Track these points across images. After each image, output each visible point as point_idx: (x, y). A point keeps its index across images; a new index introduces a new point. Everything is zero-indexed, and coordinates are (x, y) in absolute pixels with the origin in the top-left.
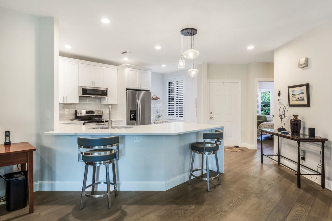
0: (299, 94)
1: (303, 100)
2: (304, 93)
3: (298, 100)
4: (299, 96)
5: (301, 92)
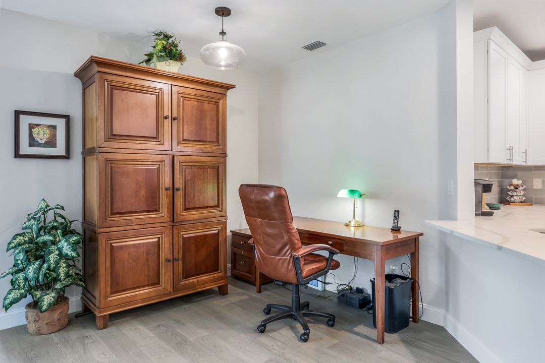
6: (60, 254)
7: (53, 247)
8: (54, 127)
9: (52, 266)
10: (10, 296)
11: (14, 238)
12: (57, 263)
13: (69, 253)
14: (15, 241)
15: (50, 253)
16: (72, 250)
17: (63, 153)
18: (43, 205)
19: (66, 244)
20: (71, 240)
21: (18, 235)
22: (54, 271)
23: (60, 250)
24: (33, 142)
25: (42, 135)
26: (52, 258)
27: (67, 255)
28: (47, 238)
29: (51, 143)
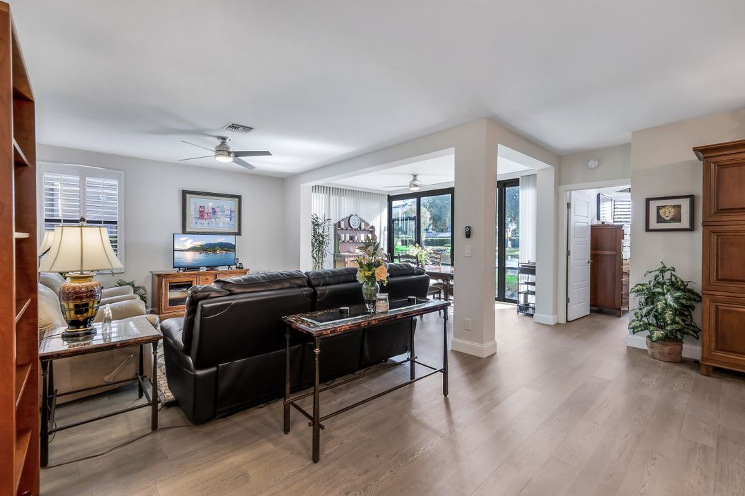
6: (666, 304)
7: (661, 297)
8: (679, 206)
9: (660, 311)
10: (633, 324)
11: (636, 286)
12: (664, 309)
13: (672, 304)
14: (636, 288)
15: (658, 301)
16: (674, 302)
17: (687, 226)
18: (660, 266)
19: (670, 297)
20: (675, 295)
21: (640, 284)
22: (660, 314)
23: (666, 300)
24: (660, 219)
25: (668, 213)
26: (660, 305)
27: (670, 305)
28: (659, 290)
29: (677, 219)
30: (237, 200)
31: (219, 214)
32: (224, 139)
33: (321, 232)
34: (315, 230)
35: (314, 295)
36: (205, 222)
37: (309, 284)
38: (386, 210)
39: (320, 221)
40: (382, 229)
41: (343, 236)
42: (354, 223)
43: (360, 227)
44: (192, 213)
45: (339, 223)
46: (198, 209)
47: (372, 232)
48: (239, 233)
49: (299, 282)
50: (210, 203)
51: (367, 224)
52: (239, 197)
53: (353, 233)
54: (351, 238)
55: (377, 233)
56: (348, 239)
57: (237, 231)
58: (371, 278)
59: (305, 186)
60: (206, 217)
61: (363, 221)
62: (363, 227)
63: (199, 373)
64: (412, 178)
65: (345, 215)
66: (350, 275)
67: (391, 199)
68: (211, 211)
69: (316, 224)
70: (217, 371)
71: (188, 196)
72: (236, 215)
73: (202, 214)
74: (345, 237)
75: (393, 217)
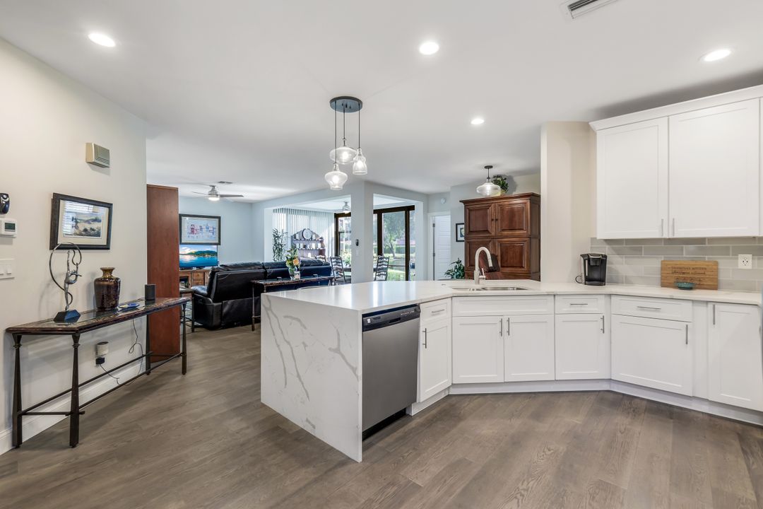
0: (88, 222)
1: (98, 235)
2: (100, 221)
3: (84, 233)
4: (88, 226)
5: (94, 218)
30: (217, 220)
31: (204, 230)
32: (214, 187)
33: (280, 242)
34: (275, 241)
35: (266, 273)
36: (195, 236)
37: (264, 268)
38: (333, 225)
39: (280, 234)
40: (330, 239)
41: (298, 245)
42: (307, 235)
43: (311, 238)
44: (186, 230)
45: (295, 235)
46: (190, 227)
47: (321, 242)
48: (219, 244)
49: (259, 267)
50: (199, 223)
51: (317, 236)
52: (219, 218)
53: (305, 243)
54: (305, 246)
55: (326, 242)
56: (302, 247)
57: (217, 242)
58: (291, 264)
59: (268, 210)
60: (195, 232)
61: (314, 233)
62: (314, 238)
63: (215, 304)
64: (344, 204)
65: (300, 229)
66: (283, 265)
67: (337, 216)
68: (199, 228)
69: (276, 237)
70: (222, 305)
71: (183, 218)
72: (217, 230)
73: (193, 231)
74: (300, 245)
75: (339, 230)
